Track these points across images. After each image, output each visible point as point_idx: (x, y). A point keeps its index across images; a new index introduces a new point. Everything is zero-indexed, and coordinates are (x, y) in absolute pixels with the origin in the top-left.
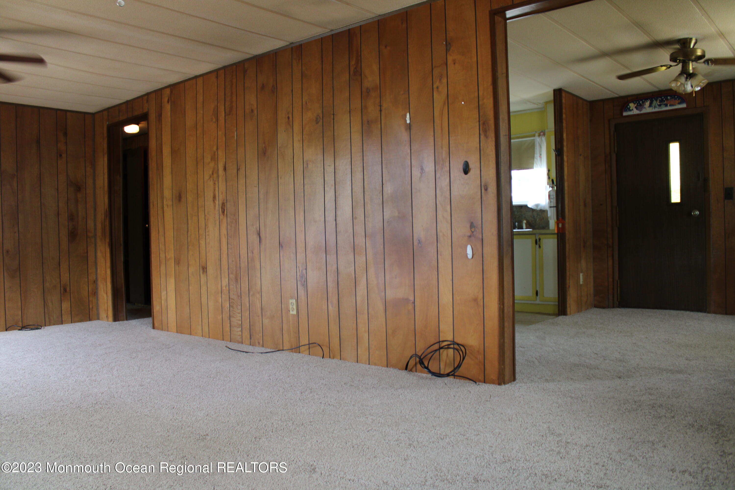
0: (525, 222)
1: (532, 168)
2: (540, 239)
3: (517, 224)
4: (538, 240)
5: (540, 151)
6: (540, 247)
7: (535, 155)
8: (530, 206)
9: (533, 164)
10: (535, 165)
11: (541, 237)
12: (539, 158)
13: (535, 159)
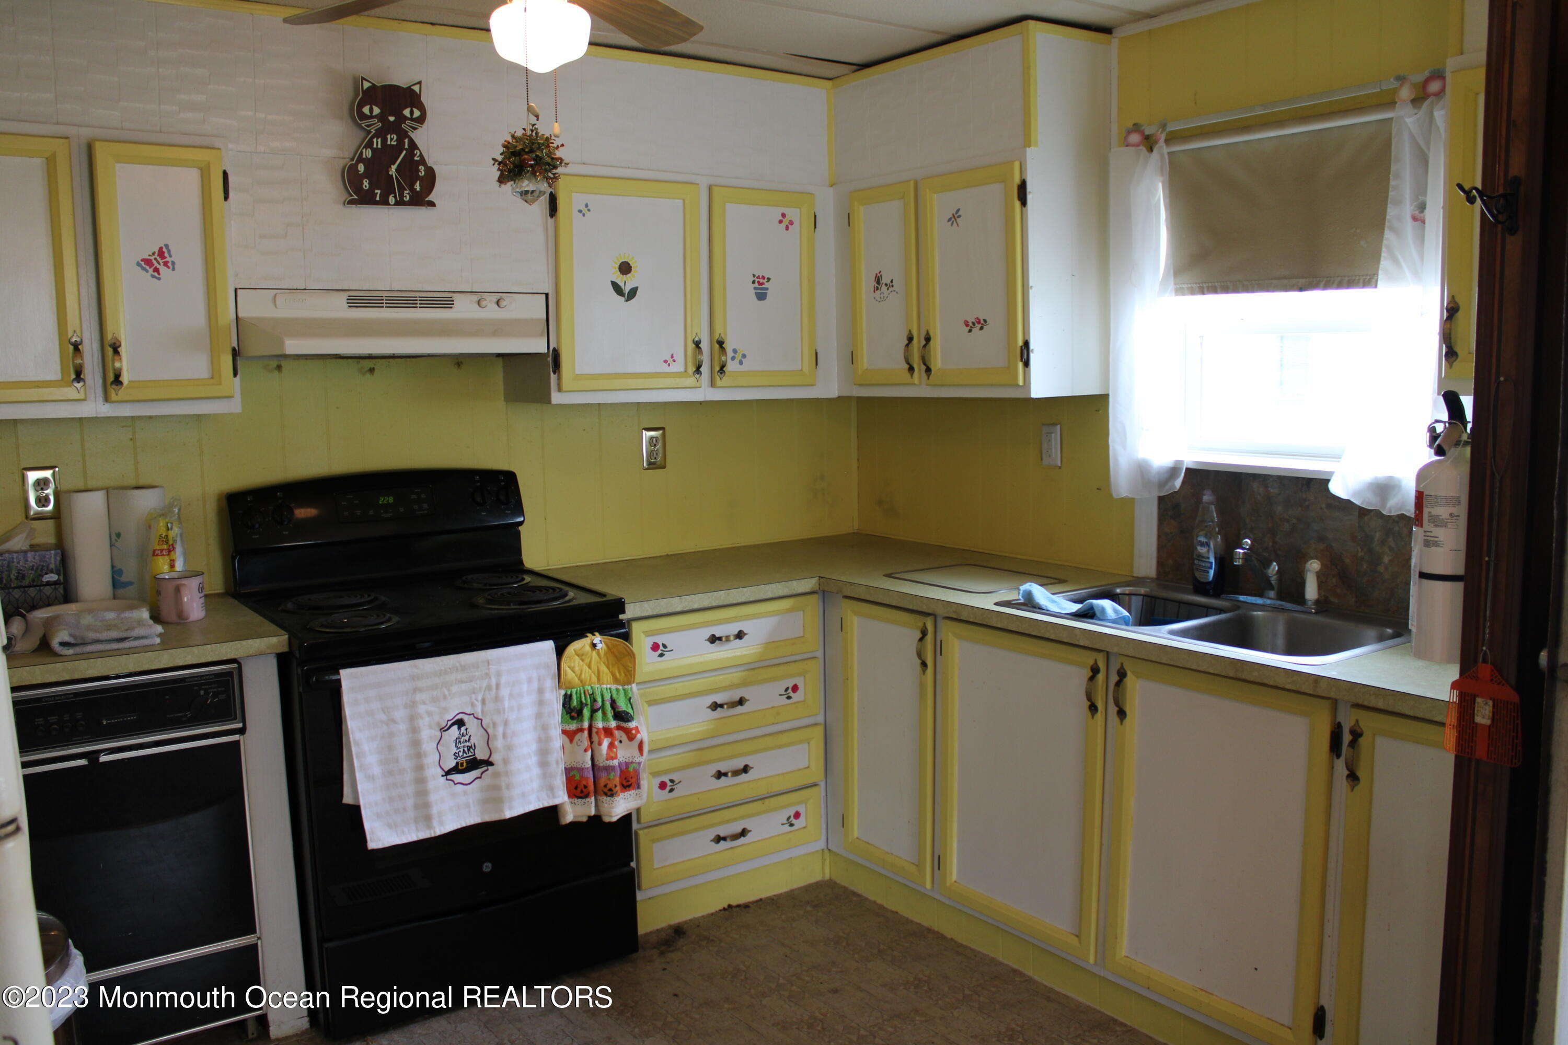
0: (1314, 565)
1: (1367, 280)
2: (1356, 734)
3: (1275, 567)
4: (1347, 738)
5: (1421, 189)
6: (1353, 777)
7: (1391, 212)
8: (1338, 488)
9: (1376, 258)
10: (1385, 263)
11: (1368, 722)
12: (1409, 226)
13: (1388, 234)
